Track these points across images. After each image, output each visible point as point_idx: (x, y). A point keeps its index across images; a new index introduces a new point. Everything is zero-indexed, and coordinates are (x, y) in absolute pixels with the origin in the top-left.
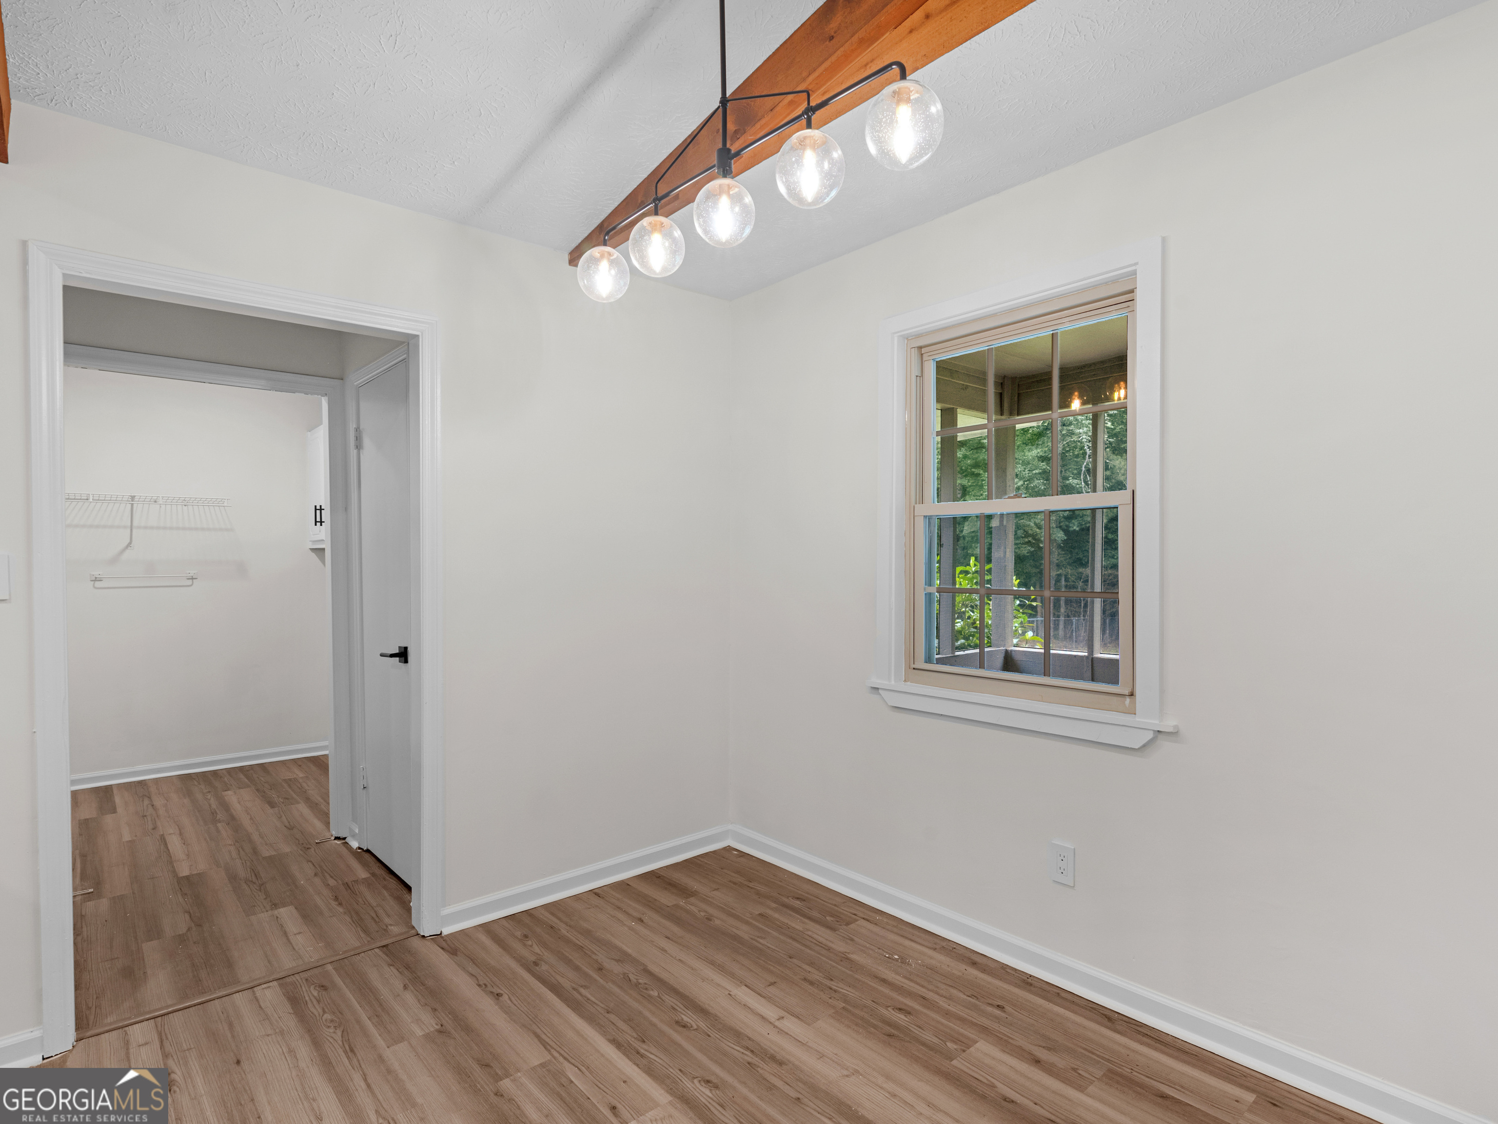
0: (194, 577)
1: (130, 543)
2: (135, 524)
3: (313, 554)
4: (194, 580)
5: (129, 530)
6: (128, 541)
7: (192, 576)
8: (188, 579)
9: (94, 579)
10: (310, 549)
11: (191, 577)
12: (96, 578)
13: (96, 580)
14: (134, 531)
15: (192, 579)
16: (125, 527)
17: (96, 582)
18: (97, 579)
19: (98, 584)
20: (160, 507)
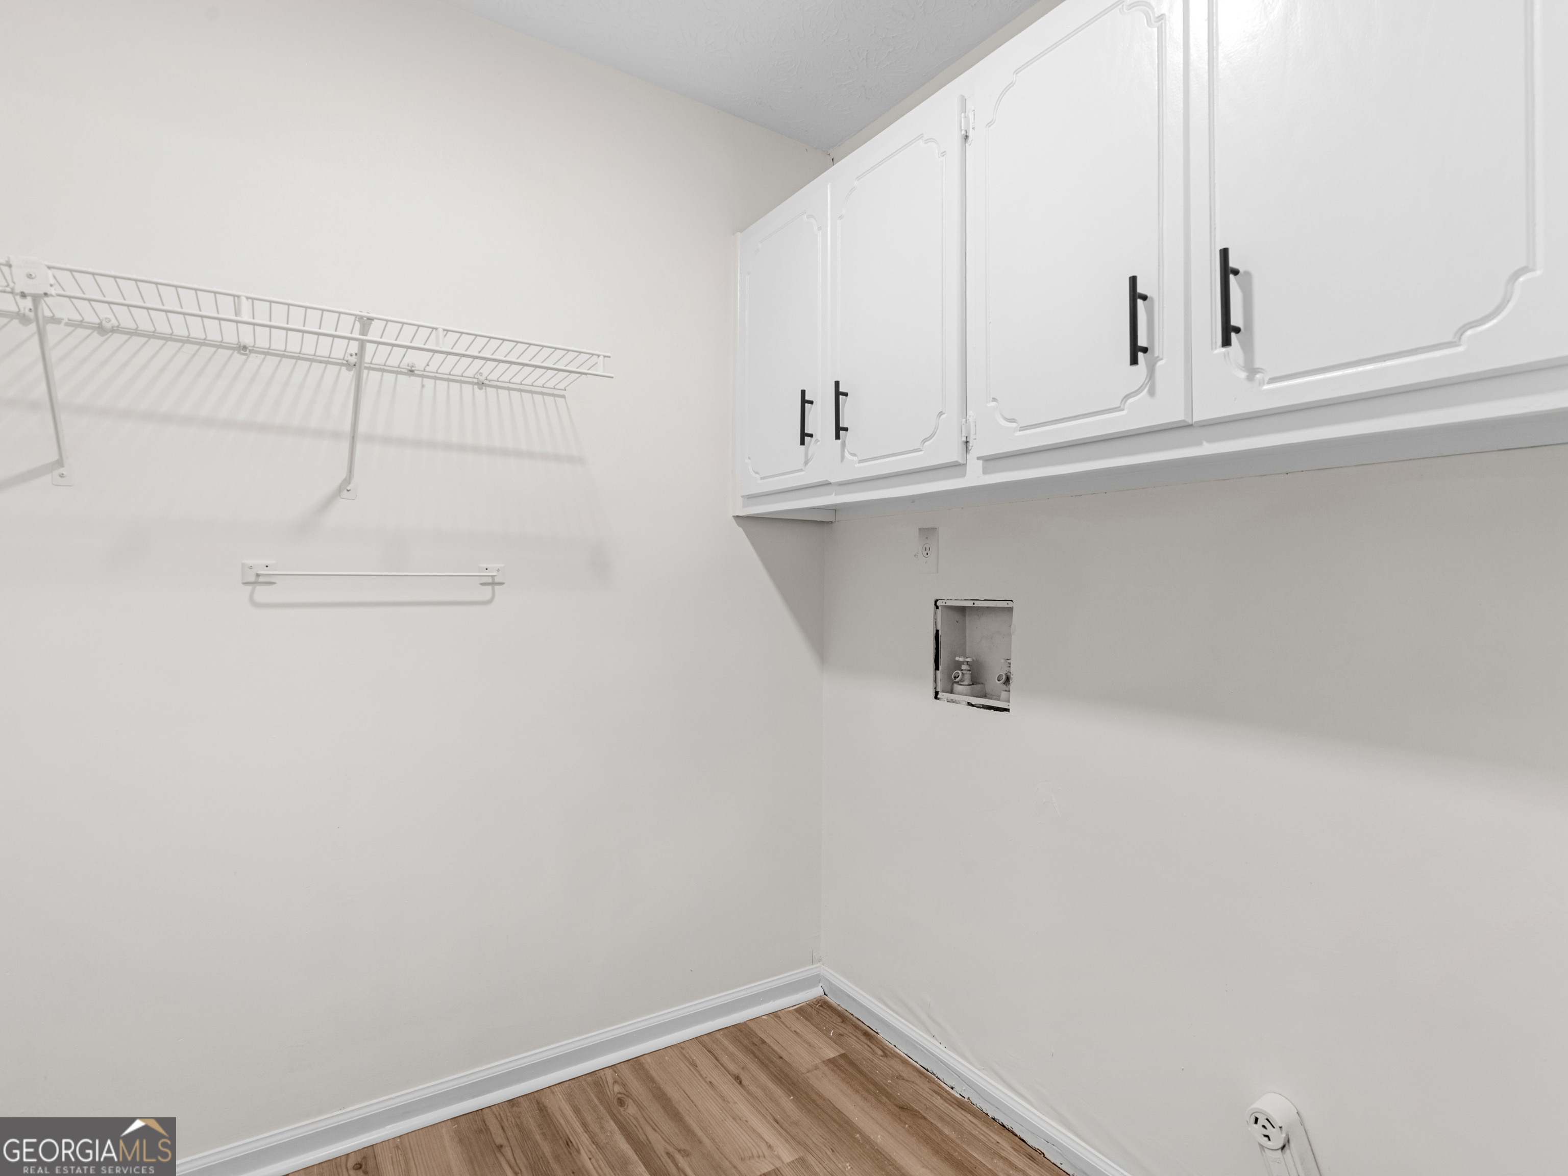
0: (497, 580)
1: (348, 480)
2: (362, 428)
3: (741, 529)
4: (497, 587)
5: (345, 445)
6: (343, 475)
7: (493, 577)
8: (483, 584)
9: (253, 579)
10: (737, 518)
11: (490, 580)
12: (258, 575)
13: (258, 581)
14: (359, 447)
15: (493, 584)
16: (336, 435)
17: (259, 588)
18: (261, 579)
19: (263, 594)
20: (423, 386)
